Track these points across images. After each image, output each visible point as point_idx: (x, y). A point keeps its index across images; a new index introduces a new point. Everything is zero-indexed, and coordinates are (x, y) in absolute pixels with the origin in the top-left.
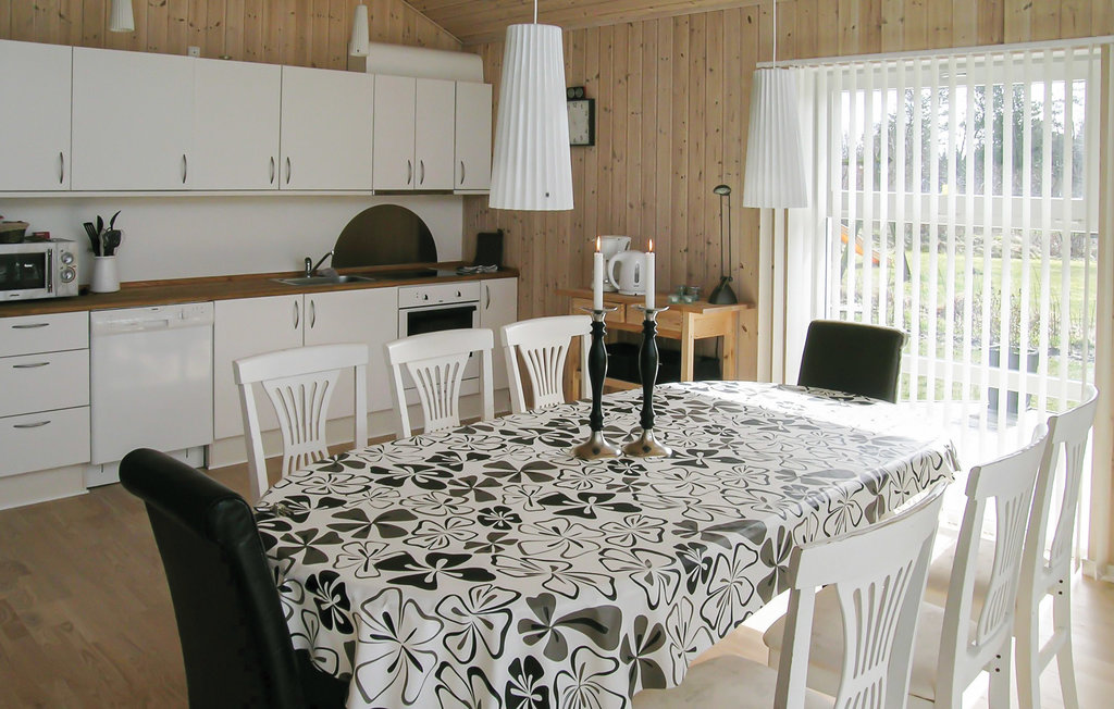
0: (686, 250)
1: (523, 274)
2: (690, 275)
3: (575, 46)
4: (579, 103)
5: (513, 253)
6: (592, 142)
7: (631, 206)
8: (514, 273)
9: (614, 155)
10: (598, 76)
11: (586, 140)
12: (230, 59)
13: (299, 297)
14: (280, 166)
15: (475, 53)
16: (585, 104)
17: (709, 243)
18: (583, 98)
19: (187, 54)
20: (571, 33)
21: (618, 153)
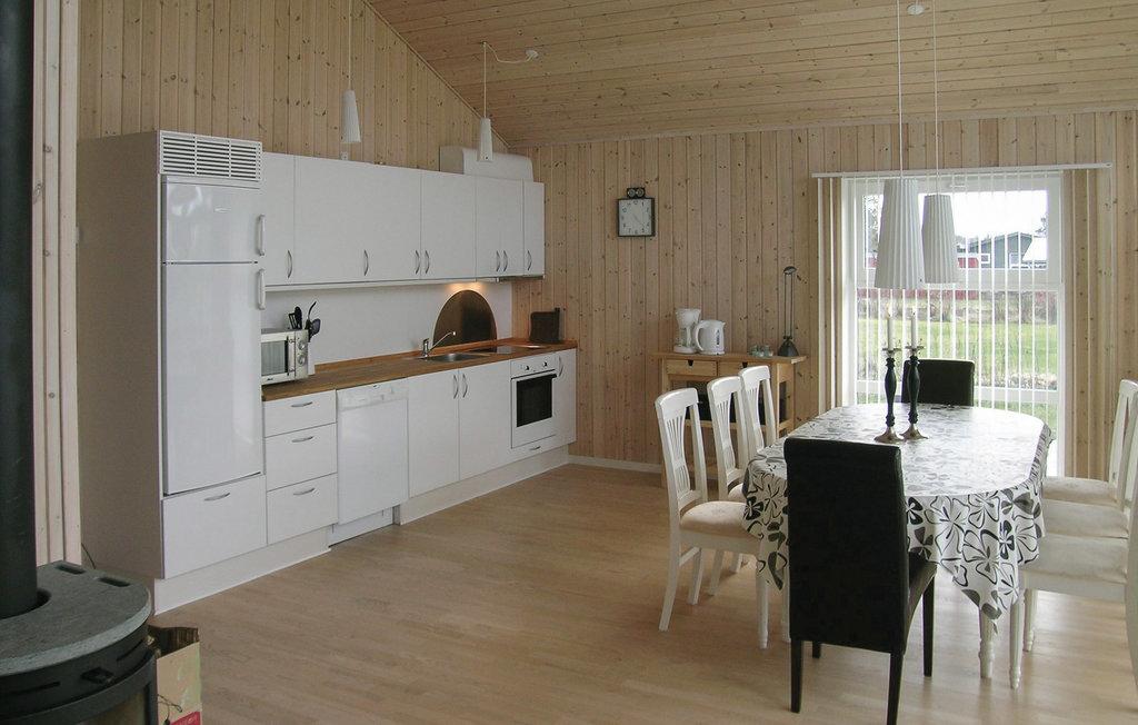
0: (747, 317)
1: (582, 345)
2: (750, 337)
3: (633, 154)
4: (640, 201)
5: (569, 329)
6: (653, 234)
7: (693, 285)
8: (574, 345)
9: (674, 244)
10: (657, 179)
11: (648, 231)
12: (384, 164)
13: (455, 371)
14: (422, 259)
15: (524, 155)
16: (647, 203)
17: (767, 311)
18: (643, 197)
19: (340, 158)
20: (628, 142)
21: (678, 240)
